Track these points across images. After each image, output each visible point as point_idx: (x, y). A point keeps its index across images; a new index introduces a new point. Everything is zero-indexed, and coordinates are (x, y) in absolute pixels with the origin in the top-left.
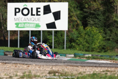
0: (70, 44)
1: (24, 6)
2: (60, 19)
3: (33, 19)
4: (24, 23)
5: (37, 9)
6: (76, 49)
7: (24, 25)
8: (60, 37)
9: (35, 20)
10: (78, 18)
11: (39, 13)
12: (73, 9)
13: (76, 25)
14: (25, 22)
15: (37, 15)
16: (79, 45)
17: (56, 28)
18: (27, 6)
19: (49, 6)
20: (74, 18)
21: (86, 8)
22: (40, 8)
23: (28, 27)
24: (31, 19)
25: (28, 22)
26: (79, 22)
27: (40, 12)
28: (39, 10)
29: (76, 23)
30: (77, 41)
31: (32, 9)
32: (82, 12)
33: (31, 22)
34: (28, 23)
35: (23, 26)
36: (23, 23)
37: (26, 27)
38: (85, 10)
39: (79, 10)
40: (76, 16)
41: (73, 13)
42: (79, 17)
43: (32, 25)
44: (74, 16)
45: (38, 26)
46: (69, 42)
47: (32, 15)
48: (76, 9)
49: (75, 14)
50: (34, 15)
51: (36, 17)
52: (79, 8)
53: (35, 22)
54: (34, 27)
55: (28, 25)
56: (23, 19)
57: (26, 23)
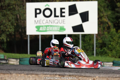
0: (101, 49)
1: (46, 6)
2: (88, 20)
3: (56, 21)
4: (47, 26)
5: (61, 9)
6: (109, 55)
7: (46, 28)
8: (89, 41)
9: (59, 23)
10: (109, 20)
11: (63, 14)
12: (102, 9)
13: (107, 27)
14: (47, 24)
15: (62, 16)
16: (112, 50)
17: (83, 31)
18: (49, 6)
19: (75, 5)
20: (105, 20)
21: (118, 7)
22: (64, 9)
23: (51, 31)
24: (54, 21)
25: (51, 24)
26: (110, 23)
27: (64, 12)
28: (63, 10)
29: (107, 25)
30: (110, 46)
31: (55, 9)
32: (113, 12)
33: (54, 24)
34: (51, 26)
35: (45, 30)
36: (45, 26)
37: (48, 31)
38: (117, 9)
39: (110, 9)
40: (106, 17)
41: (103, 13)
42: (109, 18)
43: (56, 28)
44: (104, 17)
45: (62, 29)
46: (100, 47)
47: (55, 16)
48: (106, 9)
49: (105, 14)
50: (58, 16)
51: (60, 18)
52: (109, 8)
53: (59, 24)
54: (58, 31)
55: (51, 28)
56: (44, 22)
57: (49, 26)
